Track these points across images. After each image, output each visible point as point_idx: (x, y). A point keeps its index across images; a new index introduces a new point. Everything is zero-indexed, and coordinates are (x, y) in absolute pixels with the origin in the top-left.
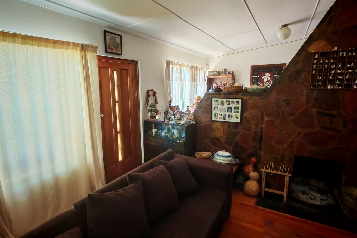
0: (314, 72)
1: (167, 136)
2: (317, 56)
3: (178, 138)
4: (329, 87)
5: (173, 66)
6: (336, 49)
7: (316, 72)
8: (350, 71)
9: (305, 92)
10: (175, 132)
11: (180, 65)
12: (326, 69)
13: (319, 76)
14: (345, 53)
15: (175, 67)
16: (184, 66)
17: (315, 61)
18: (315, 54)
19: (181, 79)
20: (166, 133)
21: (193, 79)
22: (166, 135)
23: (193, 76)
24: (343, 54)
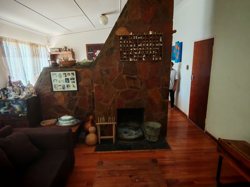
0: (121, 50)
1: (8, 112)
2: (121, 38)
3: (19, 112)
4: (130, 60)
5: (7, 43)
6: (131, 34)
7: (122, 50)
8: (140, 49)
9: (118, 63)
10: (17, 107)
11: (16, 41)
12: (127, 48)
13: (124, 52)
14: (136, 37)
15: (10, 43)
16: (22, 42)
17: (121, 42)
18: (120, 36)
19: (20, 55)
20: (5, 109)
21: (34, 55)
22: (6, 111)
23: (33, 52)
24: (135, 38)
